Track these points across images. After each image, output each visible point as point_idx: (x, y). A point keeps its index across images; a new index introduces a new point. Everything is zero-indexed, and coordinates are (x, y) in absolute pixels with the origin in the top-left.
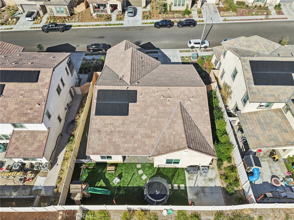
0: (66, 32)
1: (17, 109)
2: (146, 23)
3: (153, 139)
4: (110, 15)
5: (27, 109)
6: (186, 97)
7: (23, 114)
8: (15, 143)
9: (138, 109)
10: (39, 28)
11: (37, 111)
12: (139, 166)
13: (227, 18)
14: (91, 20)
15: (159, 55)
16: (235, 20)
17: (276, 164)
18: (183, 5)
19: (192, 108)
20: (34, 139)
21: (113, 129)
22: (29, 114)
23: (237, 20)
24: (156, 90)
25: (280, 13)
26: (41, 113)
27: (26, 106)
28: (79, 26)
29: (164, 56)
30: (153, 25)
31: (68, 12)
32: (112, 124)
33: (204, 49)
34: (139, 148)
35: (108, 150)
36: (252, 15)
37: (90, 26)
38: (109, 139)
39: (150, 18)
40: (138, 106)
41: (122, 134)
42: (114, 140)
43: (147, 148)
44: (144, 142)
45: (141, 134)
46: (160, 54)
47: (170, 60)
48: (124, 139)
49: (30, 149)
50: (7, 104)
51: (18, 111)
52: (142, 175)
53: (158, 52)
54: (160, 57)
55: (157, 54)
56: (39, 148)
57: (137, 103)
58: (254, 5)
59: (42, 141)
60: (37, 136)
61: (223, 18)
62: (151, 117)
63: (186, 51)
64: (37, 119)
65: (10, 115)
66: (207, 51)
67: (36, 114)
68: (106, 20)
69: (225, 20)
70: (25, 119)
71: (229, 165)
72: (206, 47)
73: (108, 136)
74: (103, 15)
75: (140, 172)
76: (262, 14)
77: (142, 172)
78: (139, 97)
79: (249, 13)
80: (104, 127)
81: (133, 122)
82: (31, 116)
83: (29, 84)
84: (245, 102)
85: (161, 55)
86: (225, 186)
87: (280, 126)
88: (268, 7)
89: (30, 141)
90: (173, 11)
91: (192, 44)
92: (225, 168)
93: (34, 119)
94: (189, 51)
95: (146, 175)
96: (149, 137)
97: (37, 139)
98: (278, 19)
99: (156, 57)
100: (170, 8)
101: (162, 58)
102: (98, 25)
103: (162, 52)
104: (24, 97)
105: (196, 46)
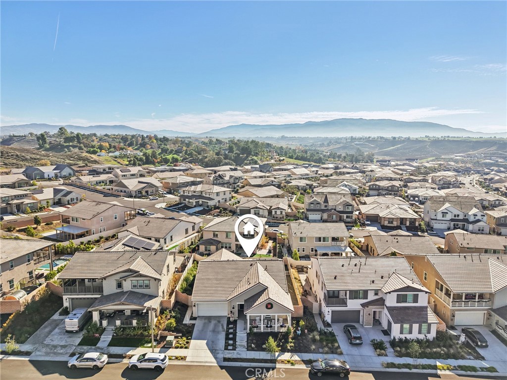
15: (223, 353)
29: (214, 352)
46: (221, 356)
47: (207, 344)
53: (222, 360)
54: (222, 350)
55: (225, 356)
85: (218, 353)
99: (227, 351)
101: (218, 349)
103: (216, 358)
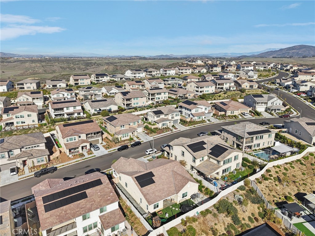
0: (55, 172)
1: (102, 199)
2: (111, 151)
3: (172, 188)
4: (82, 153)
5: (107, 197)
6: (173, 167)
7: (107, 200)
8: (105, 221)
9: (157, 179)
10: (32, 175)
11: (113, 196)
12: (171, 207)
13: (155, 137)
14: (69, 160)
16: (159, 137)
17: (219, 181)
18: (128, 136)
19: (178, 170)
20: (115, 215)
21: (153, 191)
22: (110, 199)
23: (160, 136)
24: (159, 169)
25: (176, 129)
26: (116, 197)
27: (106, 197)
28: (63, 166)
30: (117, 150)
31: (48, 160)
32: (151, 189)
33: (155, 153)
34: (170, 193)
35: (157, 200)
36: (165, 132)
37: (71, 163)
38: (155, 195)
39: (111, 148)
40: (156, 177)
41: (159, 191)
42: (157, 195)
43: (173, 192)
44: (170, 190)
45: (166, 188)
48: (161, 193)
49: (116, 220)
50: (94, 199)
51: (103, 200)
52: (175, 209)
56: (121, 217)
57: (156, 176)
58: (162, 128)
59: (120, 214)
60: (115, 213)
61: (152, 137)
62: (166, 180)
63: (147, 157)
64: (116, 200)
65: (100, 204)
66: (157, 153)
67: (113, 198)
68: (81, 157)
69: (154, 138)
70: (109, 202)
71: (204, 189)
72: (155, 152)
73: (153, 194)
74: (77, 154)
75: (174, 208)
76: (169, 131)
77: (175, 208)
78: (154, 174)
79: (163, 132)
80: (148, 191)
81: (159, 184)
82: (112, 200)
83: (99, 186)
84: (194, 161)
86: (209, 196)
87: (211, 164)
88: (169, 127)
89: (113, 217)
90: (122, 141)
91: (149, 152)
92: (204, 191)
93: (114, 200)
94: (148, 156)
95: (177, 208)
96: (171, 187)
97: (116, 214)
98: (177, 131)
100: (121, 139)
102: (77, 161)
104: (101, 193)
105: (151, 152)
